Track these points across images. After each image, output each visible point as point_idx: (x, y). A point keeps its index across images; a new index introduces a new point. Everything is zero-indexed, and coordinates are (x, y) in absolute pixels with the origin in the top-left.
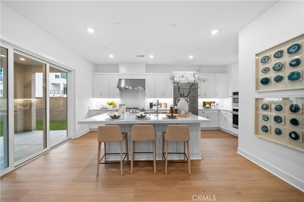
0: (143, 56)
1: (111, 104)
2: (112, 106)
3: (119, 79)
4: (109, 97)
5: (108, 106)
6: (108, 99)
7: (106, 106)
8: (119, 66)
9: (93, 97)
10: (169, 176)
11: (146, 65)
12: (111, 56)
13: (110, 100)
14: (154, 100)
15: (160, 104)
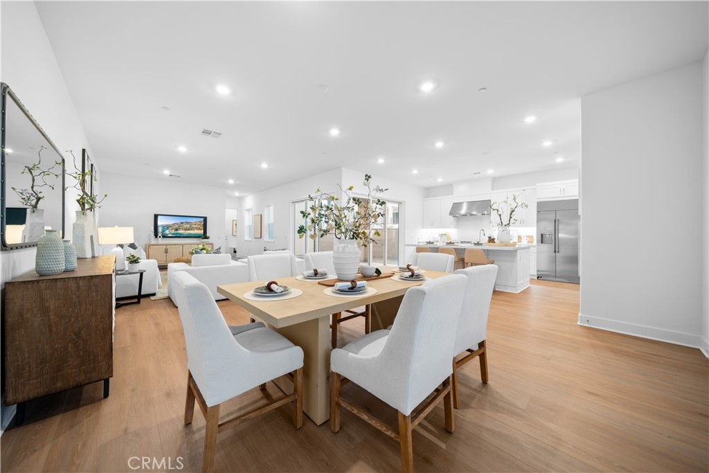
3: (453, 204)
4: (440, 227)
6: (438, 229)
8: (453, 186)
9: (423, 227)
11: (492, 178)
12: (440, 180)
13: (443, 231)
15: (520, 237)
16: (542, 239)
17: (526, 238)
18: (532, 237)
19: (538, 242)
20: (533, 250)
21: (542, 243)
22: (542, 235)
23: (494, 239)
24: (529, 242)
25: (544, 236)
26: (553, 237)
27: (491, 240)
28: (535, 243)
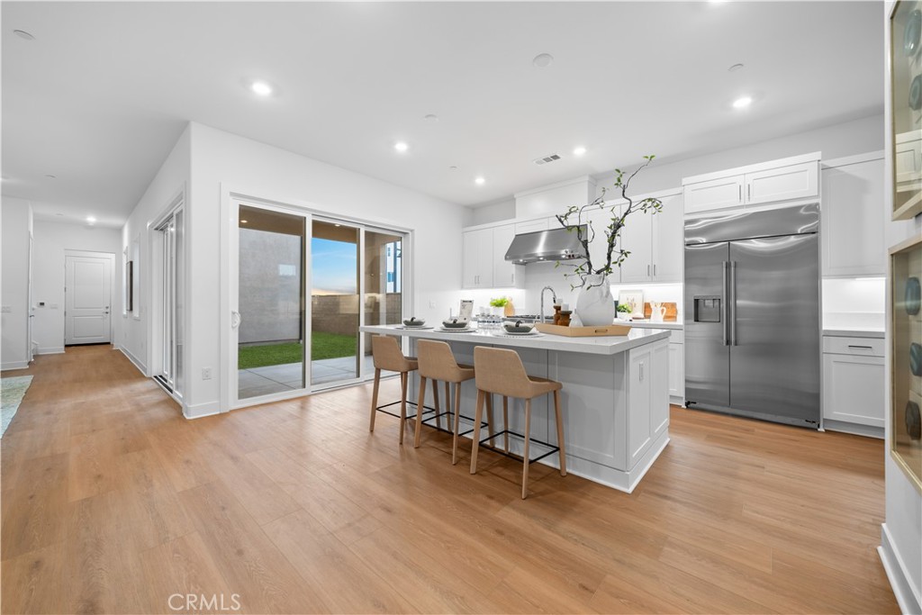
0: (555, 157)
1: (499, 305)
2: (503, 308)
3: (514, 237)
4: (493, 287)
5: (492, 311)
6: (490, 290)
7: (488, 310)
8: (515, 199)
9: (462, 288)
10: (473, 478)
11: (591, 176)
12: (480, 181)
13: (498, 294)
14: (622, 291)
15: (647, 307)
16: (696, 311)
17: (659, 309)
18: (674, 305)
19: (687, 317)
20: (677, 337)
21: (697, 320)
22: (697, 301)
23: (567, 314)
24: (667, 317)
25: (701, 303)
26: (724, 305)
27: (562, 317)
28: (680, 320)
